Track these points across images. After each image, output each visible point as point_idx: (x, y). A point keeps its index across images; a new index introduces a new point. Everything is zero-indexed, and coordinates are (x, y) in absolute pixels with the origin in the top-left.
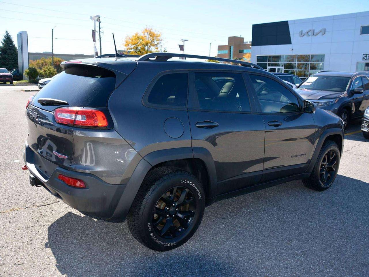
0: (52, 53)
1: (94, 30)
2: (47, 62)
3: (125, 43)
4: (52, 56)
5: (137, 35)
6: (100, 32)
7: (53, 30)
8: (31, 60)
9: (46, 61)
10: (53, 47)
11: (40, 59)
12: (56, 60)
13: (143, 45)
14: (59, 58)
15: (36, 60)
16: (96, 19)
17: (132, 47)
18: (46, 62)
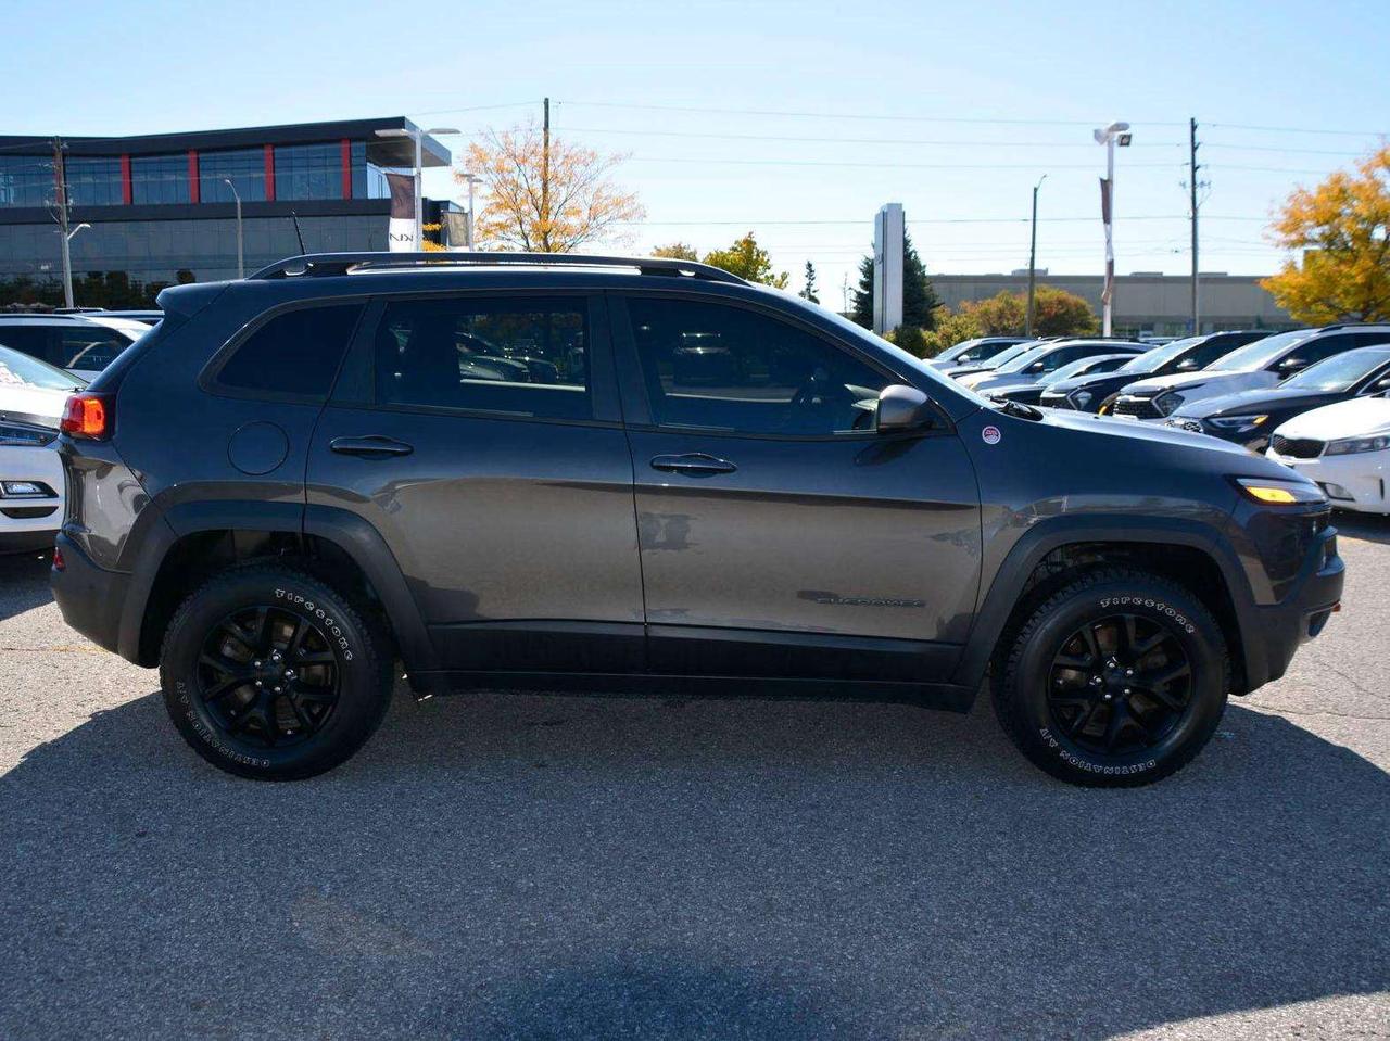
0: (1028, 274)
1: (1106, 178)
2: (1018, 305)
3: (1281, 217)
4: (1027, 285)
5: (1337, 181)
6: (1194, 183)
7: (1036, 190)
8: (967, 301)
9: (1015, 302)
10: (1033, 251)
11: (993, 296)
12: (1050, 297)
13: (1363, 221)
14: (1061, 289)
15: (985, 298)
16: (1116, 139)
17: (1316, 233)
18: (1013, 307)
